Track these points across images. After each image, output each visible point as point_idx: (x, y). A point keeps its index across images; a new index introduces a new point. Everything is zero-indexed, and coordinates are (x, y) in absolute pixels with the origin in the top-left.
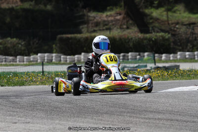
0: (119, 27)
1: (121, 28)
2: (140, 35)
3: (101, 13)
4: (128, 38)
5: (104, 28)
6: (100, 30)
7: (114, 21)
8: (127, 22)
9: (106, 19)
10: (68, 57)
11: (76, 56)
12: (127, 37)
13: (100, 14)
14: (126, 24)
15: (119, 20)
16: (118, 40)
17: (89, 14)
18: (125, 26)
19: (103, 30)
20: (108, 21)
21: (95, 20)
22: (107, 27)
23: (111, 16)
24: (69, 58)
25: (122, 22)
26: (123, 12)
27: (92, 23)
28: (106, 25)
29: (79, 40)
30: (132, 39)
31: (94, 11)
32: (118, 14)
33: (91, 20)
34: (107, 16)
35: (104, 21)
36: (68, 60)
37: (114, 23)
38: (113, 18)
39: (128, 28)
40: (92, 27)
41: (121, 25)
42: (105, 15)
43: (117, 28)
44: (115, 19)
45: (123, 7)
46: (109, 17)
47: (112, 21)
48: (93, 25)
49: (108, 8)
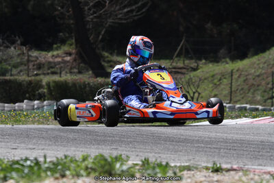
0: (68, 71)
1: (71, 72)
2: (100, 80)
3: (46, 53)
4: (84, 82)
5: (49, 71)
6: (44, 74)
7: (62, 63)
8: (79, 64)
9: (51, 60)
10: (6, 105)
11: (17, 104)
12: (82, 81)
13: (44, 53)
14: (77, 67)
15: (68, 62)
16: (70, 85)
17: (30, 53)
18: (76, 70)
19: (48, 74)
20: (55, 63)
21: (38, 61)
22: (53, 70)
23: (58, 56)
24: (7, 107)
25: (72, 64)
26: (74, 51)
27: (34, 65)
28: (52, 68)
29: (20, 84)
30: (89, 84)
31: (35, 50)
32: (67, 53)
33: (32, 61)
34: (53, 56)
35: (50, 62)
36: (6, 109)
37: (62, 65)
38: (60, 60)
39: (80, 72)
40: (34, 69)
41: (71, 68)
42: (50, 54)
43: (66, 72)
44: (63, 60)
45: (74, 46)
46: (56, 57)
47: (59, 63)
48: (35, 67)
49: (55, 46)
